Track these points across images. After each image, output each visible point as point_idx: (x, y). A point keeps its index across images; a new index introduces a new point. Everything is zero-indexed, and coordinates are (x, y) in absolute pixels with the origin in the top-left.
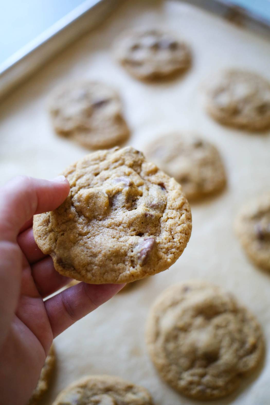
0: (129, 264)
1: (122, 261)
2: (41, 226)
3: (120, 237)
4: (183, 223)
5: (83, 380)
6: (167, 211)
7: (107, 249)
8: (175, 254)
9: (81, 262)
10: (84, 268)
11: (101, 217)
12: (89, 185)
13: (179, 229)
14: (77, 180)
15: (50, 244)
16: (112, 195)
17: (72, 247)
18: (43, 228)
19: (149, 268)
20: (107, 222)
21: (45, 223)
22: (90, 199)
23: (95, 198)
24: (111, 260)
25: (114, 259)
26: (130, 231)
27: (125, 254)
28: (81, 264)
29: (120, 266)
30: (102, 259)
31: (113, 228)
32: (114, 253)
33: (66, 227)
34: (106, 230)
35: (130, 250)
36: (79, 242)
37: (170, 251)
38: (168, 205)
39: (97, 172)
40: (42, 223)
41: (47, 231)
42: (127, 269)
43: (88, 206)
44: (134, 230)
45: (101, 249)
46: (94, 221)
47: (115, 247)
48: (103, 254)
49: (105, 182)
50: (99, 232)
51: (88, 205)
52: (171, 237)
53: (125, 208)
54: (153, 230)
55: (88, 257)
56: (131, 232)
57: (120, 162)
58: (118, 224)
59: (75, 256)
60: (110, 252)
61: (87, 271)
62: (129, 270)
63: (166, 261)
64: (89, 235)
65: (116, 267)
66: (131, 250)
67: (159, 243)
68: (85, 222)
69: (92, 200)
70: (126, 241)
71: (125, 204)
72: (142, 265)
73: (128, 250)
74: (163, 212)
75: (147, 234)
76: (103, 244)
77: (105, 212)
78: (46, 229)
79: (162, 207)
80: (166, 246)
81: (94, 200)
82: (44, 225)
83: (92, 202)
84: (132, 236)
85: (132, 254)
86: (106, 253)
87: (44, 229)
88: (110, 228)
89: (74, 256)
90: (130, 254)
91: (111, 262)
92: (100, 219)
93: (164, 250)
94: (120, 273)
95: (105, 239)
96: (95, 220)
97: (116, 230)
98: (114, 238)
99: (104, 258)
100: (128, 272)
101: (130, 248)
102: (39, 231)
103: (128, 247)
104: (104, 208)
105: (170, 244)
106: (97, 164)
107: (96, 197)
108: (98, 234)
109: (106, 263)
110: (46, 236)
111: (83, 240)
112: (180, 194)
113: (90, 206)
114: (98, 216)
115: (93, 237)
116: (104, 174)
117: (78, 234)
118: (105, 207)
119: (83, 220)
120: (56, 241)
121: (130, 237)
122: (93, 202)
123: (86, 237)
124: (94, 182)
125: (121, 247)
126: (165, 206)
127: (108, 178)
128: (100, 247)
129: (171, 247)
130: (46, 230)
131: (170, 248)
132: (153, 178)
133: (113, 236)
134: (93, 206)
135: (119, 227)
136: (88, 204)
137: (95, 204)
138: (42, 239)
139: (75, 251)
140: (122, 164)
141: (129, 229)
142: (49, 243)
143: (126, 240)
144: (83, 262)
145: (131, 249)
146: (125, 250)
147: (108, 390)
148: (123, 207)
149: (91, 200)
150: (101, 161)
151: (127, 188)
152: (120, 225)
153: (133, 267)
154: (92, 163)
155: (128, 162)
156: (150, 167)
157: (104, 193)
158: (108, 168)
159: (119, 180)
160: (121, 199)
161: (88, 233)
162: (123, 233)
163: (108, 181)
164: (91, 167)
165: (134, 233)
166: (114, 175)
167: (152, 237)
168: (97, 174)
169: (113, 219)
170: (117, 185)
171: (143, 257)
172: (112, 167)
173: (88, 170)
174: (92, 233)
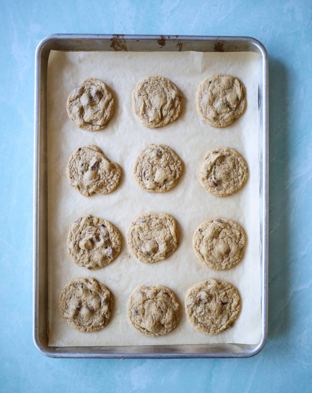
1: (106, 259)
3: (101, 252)
4: (117, 236)
5: (189, 292)
6: (110, 235)
12: (81, 239)
13: (117, 239)
14: (76, 239)
16: (91, 239)
20: (95, 249)
25: (104, 260)
27: (106, 256)
32: (103, 258)
34: (96, 252)
38: (109, 232)
39: (80, 232)
46: (91, 251)
47: (102, 256)
49: (85, 235)
50: (94, 253)
52: (116, 243)
54: (110, 244)
57: (85, 225)
62: (110, 260)
63: (119, 252)
64: (92, 256)
67: (114, 247)
72: (113, 257)
74: (109, 236)
75: (108, 246)
79: (108, 235)
80: (116, 247)
85: (108, 255)
88: (97, 250)
90: (107, 256)
92: (92, 249)
93: (116, 249)
97: (99, 250)
101: (106, 254)
105: (117, 245)
106: (78, 229)
107: (87, 244)
111: (91, 259)
112: (111, 227)
115: (94, 256)
116: (83, 232)
118: (91, 245)
121: (104, 250)
124: (82, 236)
125: (104, 255)
126: (108, 233)
127: (85, 233)
132: (99, 225)
137: (88, 246)
140: (87, 226)
141: (102, 248)
143: (104, 252)
147: (200, 290)
148: (97, 241)
149: (86, 246)
150: (79, 227)
151: (94, 236)
152: (99, 248)
153: (110, 258)
154: (76, 229)
155: (88, 224)
156: (96, 221)
157: (88, 240)
158: (83, 229)
159: (90, 234)
160: (94, 239)
161: (91, 255)
162: (101, 250)
163: (86, 235)
164: (77, 231)
165: (104, 248)
166: (87, 232)
167: (110, 247)
168: (81, 233)
169: (96, 247)
170: (91, 236)
171: (112, 255)
172: (84, 228)
173: (77, 233)
174: (92, 255)
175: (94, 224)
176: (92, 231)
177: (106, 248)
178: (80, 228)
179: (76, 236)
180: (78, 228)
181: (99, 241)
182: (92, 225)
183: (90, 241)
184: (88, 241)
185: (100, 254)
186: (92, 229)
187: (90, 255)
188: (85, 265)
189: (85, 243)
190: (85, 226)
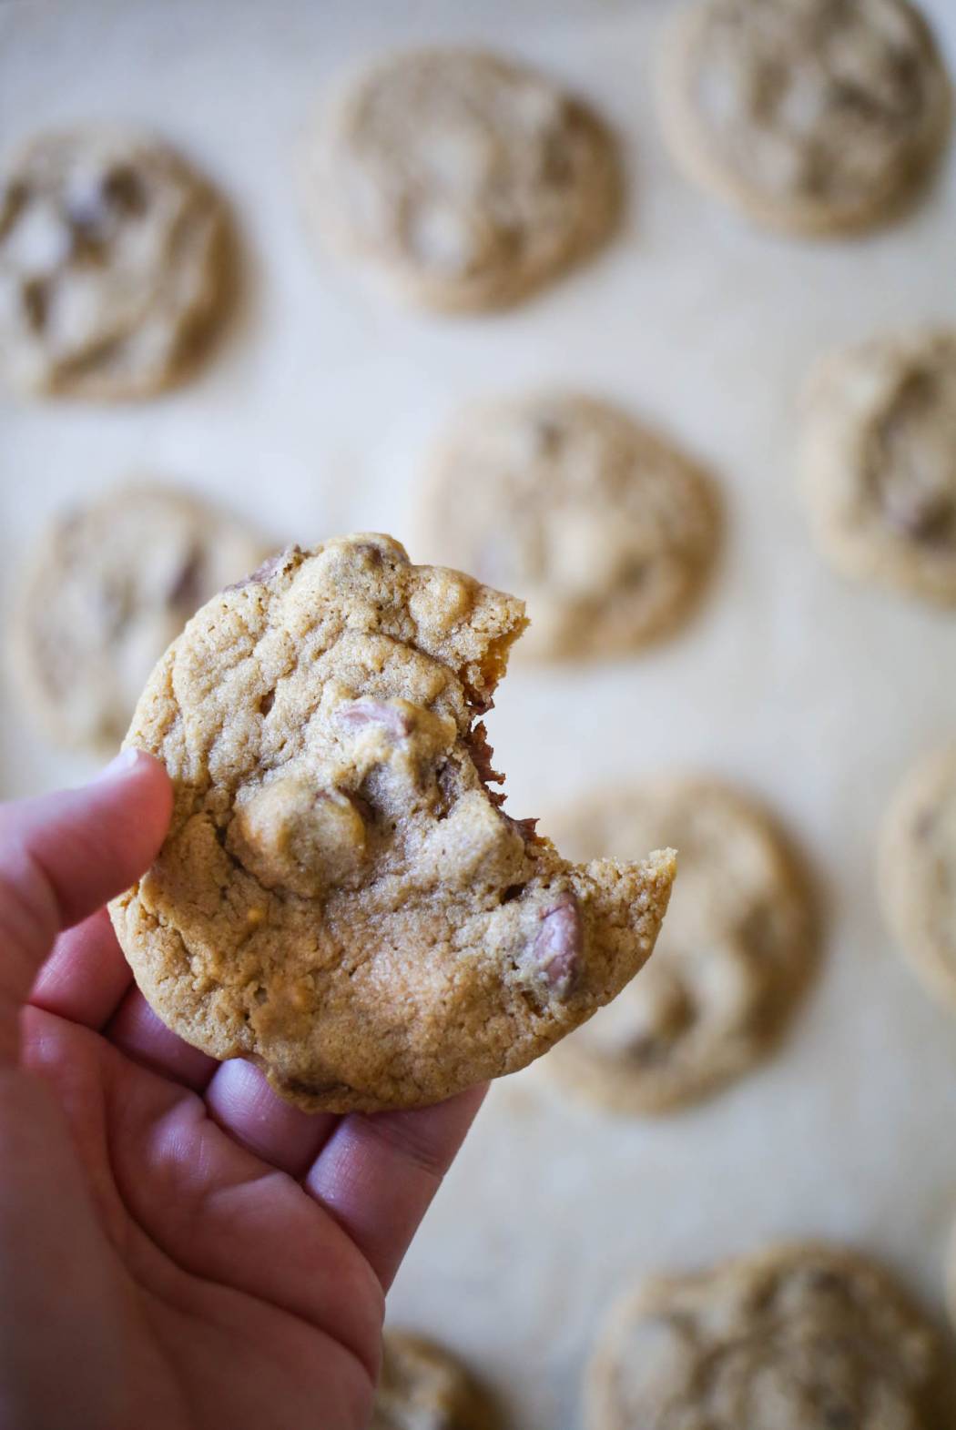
0: (519, 1007)
1: (495, 1011)
2: (167, 978)
3: (453, 929)
7: (433, 1002)
8: (652, 908)
9: (366, 1066)
10: (384, 1077)
11: (356, 880)
15: (230, 1033)
16: (359, 781)
17: (311, 1028)
18: (178, 986)
19: (590, 995)
20: (387, 888)
21: (175, 965)
22: (295, 839)
23: (308, 829)
24: (462, 1025)
25: (468, 1020)
26: (477, 896)
27: (497, 982)
28: (370, 1073)
29: (497, 1030)
30: (431, 1035)
31: (415, 906)
32: (460, 1004)
33: (259, 962)
34: (394, 923)
35: (506, 966)
36: (324, 999)
37: (635, 909)
39: (261, 690)
40: (166, 970)
41: (197, 993)
42: (523, 1028)
43: (299, 864)
44: (491, 889)
45: (412, 1005)
46: (340, 900)
47: (457, 981)
48: (429, 1019)
49: (308, 729)
50: (373, 935)
51: (296, 862)
53: (422, 814)
55: (377, 1039)
56: (481, 899)
57: (327, 625)
58: (426, 886)
59: (339, 1056)
60: (448, 1007)
61: (395, 1080)
62: (529, 1028)
64: (347, 964)
65: (484, 1038)
66: (509, 963)
67: (590, 900)
68: (311, 916)
69: (303, 841)
70: (480, 938)
71: (417, 799)
72: (565, 999)
73: (500, 965)
75: (538, 881)
76: (413, 987)
77: (363, 858)
78: (191, 984)
80: (614, 898)
81: (308, 837)
82: (177, 972)
83: (305, 846)
84: (490, 910)
85: (521, 975)
86: (437, 1014)
87: (182, 989)
88: (405, 907)
89: (336, 1059)
90: (510, 978)
91: (464, 1030)
92: (356, 886)
93: (614, 916)
94: (505, 1049)
95: (410, 964)
96: (341, 893)
97: (429, 907)
98: (434, 942)
99: (434, 1030)
100: (529, 1037)
101: (504, 959)
102: (169, 998)
103: (497, 959)
104: (354, 849)
105: (623, 885)
107: (310, 826)
108: (377, 948)
109: (450, 1041)
110: (201, 1011)
111: (335, 987)
113: (303, 861)
114: (346, 879)
115: (366, 965)
116: (288, 696)
117: (309, 973)
118: (356, 846)
119: (304, 913)
120: (247, 1017)
121: (486, 917)
122: (308, 844)
123: (339, 971)
124: (271, 738)
125: (475, 968)
127: (313, 708)
128: (406, 999)
129: (631, 893)
130: (193, 990)
131: (630, 897)
133: (429, 939)
134: (316, 856)
135: (435, 896)
136: (295, 858)
137: (316, 848)
138: (194, 1022)
139: (330, 1042)
140: (339, 631)
141: (471, 894)
142: (225, 1033)
143: (479, 935)
144: (371, 1066)
145: (509, 959)
146: (488, 971)
148: (416, 810)
149: (298, 841)
150: (255, 638)
151: (404, 747)
152: (433, 887)
153: (537, 1010)
154: (226, 657)
155: (359, 617)
156: (442, 601)
157: (331, 791)
158: (294, 664)
159: (358, 717)
160: (396, 786)
161: (341, 953)
162: (455, 915)
163: (320, 727)
164: (231, 676)
165: (492, 899)
166: (329, 693)
167: (556, 885)
168: (264, 704)
169: (399, 873)
170: (361, 745)
171: (563, 981)
172: (307, 653)
173: (224, 693)
174: (353, 950)
175: (415, 626)
176: (383, 694)
177: (512, 894)
178: (268, 652)
179: (209, 725)
180: (244, 644)
181: (443, 815)
182: (394, 639)
183: (343, 801)
184: (320, 795)
185: (441, 947)
186: (391, 674)
187: (329, 950)
188: (259, 1049)
189: (285, 815)
190: (317, 639)
